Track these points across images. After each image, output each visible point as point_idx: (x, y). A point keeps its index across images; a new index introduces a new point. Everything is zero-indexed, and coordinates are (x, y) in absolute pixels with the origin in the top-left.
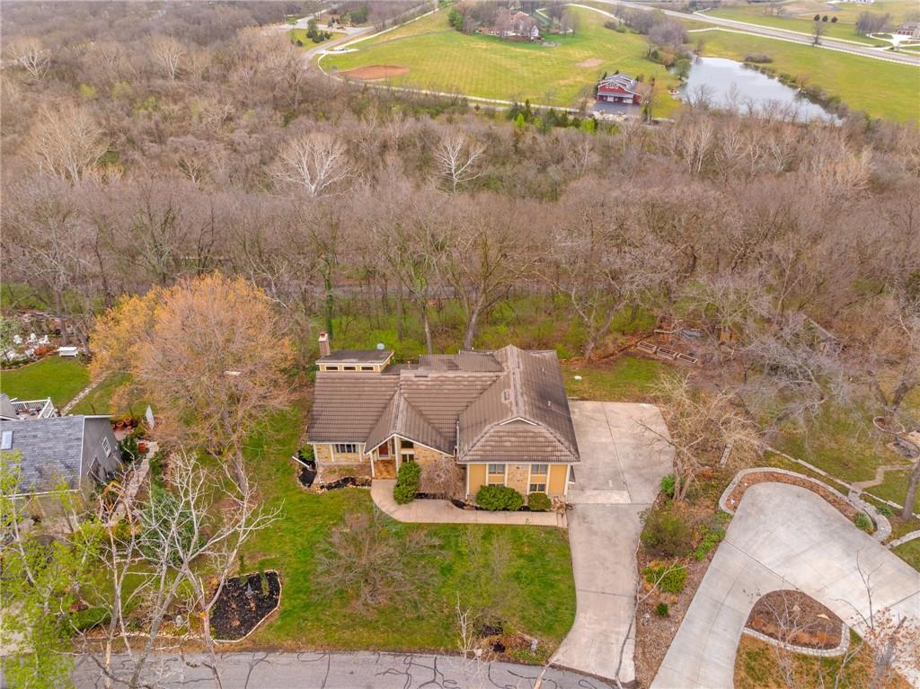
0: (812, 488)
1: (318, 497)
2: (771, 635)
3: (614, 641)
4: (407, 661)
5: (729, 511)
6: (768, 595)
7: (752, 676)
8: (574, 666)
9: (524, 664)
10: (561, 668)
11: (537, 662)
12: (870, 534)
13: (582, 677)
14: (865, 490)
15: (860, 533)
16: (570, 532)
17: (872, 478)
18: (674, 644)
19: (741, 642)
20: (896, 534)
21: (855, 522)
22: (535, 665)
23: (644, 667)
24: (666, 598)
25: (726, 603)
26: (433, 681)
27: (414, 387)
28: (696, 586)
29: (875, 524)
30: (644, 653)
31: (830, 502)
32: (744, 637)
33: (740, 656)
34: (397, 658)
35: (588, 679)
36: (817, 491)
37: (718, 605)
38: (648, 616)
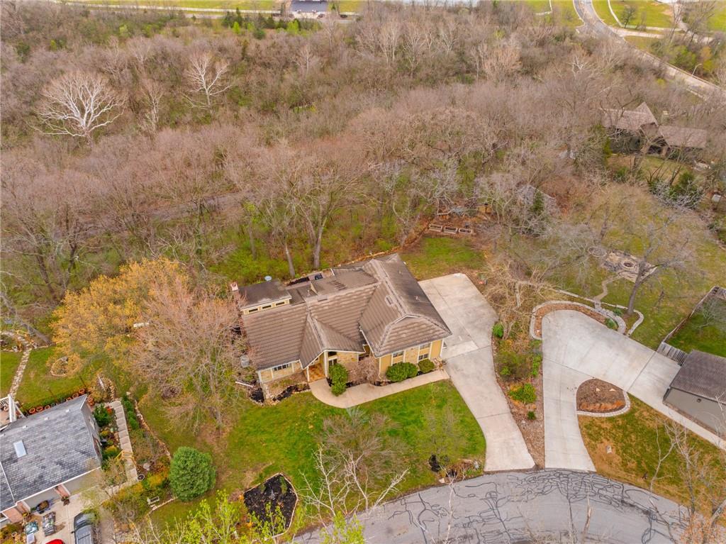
0: (577, 309)
1: (275, 408)
2: (592, 411)
3: (513, 445)
4: (403, 503)
5: (538, 338)
6: (581, 387)
7: (592, 439)
8: (499, 469)
9: (472, 478)
10: (493, 473)
11: (478, 474)
12: (616, 330)
13: (507, 474)
14: (601, 301)
15: (611, 331)
16: (453, 380)
17: (601, 291)
18: (546, 434)
19: (579, 420)
20: (629, 326)
21: (606, 324)
22: (478, 476)
23: (536, 455)
24: (530, 407)
25: (562, 399)
26: (425, 509)
27: (320, 309)
28: (541, 394)
29: (616, 322)
30: (533, 446)
31: (589, 315)
32: (579, 417)
33: (582, 429)
34: (396, 503)
35: (511, 474)
36: (579, 310)
37: (558, 402)
38: (524, 422)
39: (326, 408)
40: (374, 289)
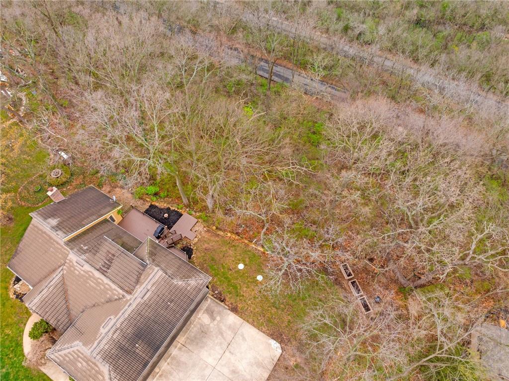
27: (72, 269)
39: (19, 339)
40: (121, 296)
